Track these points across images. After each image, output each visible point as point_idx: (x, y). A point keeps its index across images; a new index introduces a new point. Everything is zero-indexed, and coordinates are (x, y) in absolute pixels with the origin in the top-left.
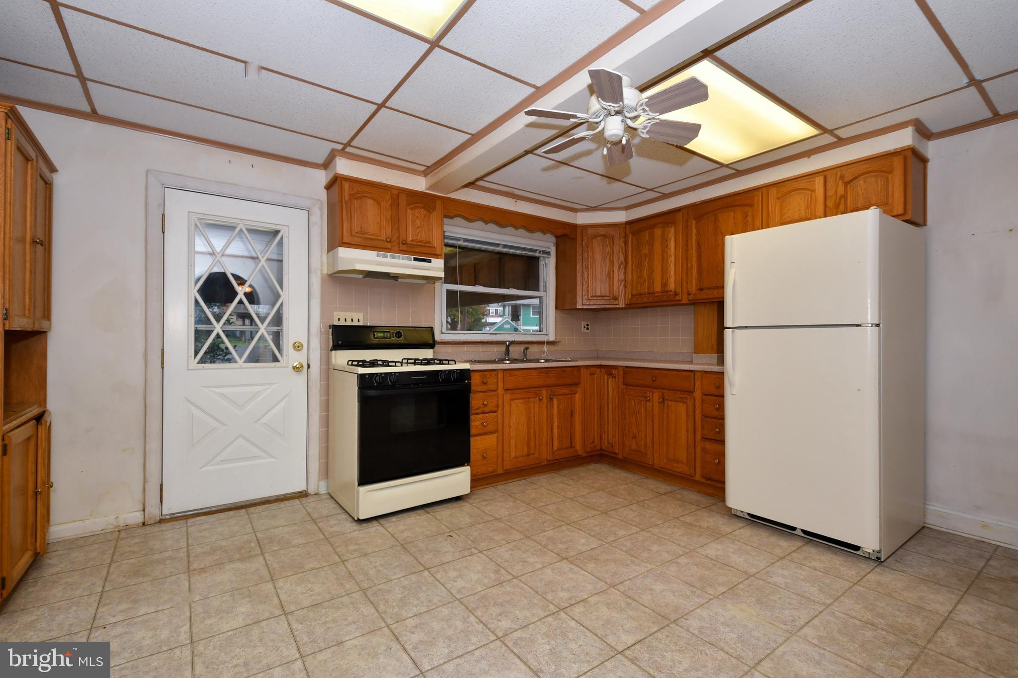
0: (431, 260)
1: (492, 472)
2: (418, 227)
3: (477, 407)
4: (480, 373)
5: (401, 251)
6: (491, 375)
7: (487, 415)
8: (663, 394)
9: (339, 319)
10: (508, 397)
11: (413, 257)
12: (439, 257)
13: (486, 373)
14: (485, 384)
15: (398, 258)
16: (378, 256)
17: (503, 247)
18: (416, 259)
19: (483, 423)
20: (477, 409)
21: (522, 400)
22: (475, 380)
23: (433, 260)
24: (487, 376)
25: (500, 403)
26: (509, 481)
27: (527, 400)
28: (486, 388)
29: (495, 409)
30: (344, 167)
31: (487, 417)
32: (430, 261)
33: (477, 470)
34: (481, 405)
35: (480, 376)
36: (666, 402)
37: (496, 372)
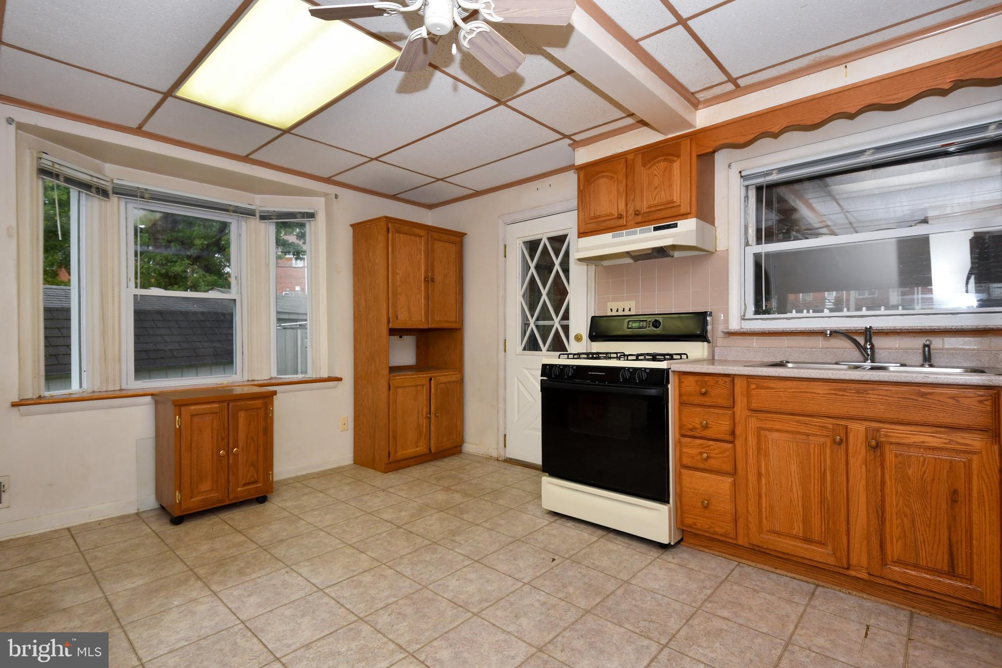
0: (677, 224)
1: (721, 535)
2: (656, 188)
3: (691, 427)
4: (697, 378)
5: (639, 224)
6: (717, 382)
7: (711, 443)
9: (611, 310)
10: (753, 423)
11: (652, 226)
12: (689, 215)
13: (707, 378)
14: (704, 394)
15: (635, 233)
16: (613, 237)
18: (656, 229)
19: (701, 454)
20: (691, 430)
21: (791, 436)
22: (689, 385)
23: (679, 223)
24: (708, 383)
25: (738, 431)
27: (805, 437)
28: (707, 400)
29: (728, 438)
31: (710, 445)
32: (675, 226)
33: (695, 521)
34: (698, 426)
35: (697, 382)
37: (727, 379)
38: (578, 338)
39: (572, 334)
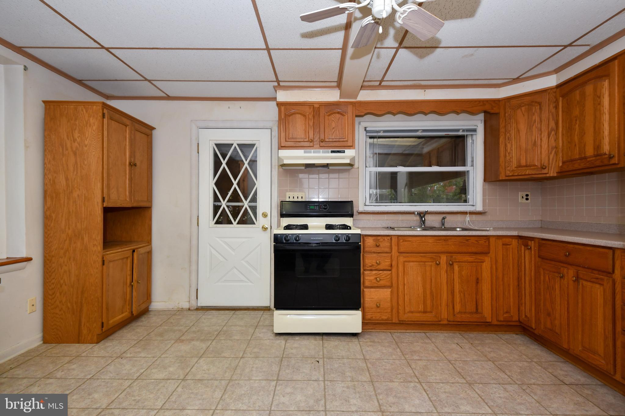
0: (344, 151)
1: (386, 320)
2: (333, 128)
3: (370, 265)
4: (373, 238)
5: (321, 147)
6: (384, 239)
7: (381, 272)
8: (577, 272)
9: (289, 197)
10: (402, 259)
11: (330, 150)
12: (352, 147)
13: (379, 238)
14: (378, 246)
15: (319, 152)
16: (305, 152)
17: (422, 132)
18: (332, 152)
19: (376, 278)
20: (371, 266)
21: (417, 263)
22: (370, 242)
23: (346, 150)
24: (380, 240)
25: (394, 263)
26: (408, 331)
27: (423, 263)
28: (378, 250)
29: (390, 268)
30: (283, 96)
31: (380, 273)
32: (344, 152)
33: (372, 316)
34: (374, 264)
35: (374, 240)
36: (581, 281)
37: (389, 238)
38: (265, 215)
39: (259, 212)
